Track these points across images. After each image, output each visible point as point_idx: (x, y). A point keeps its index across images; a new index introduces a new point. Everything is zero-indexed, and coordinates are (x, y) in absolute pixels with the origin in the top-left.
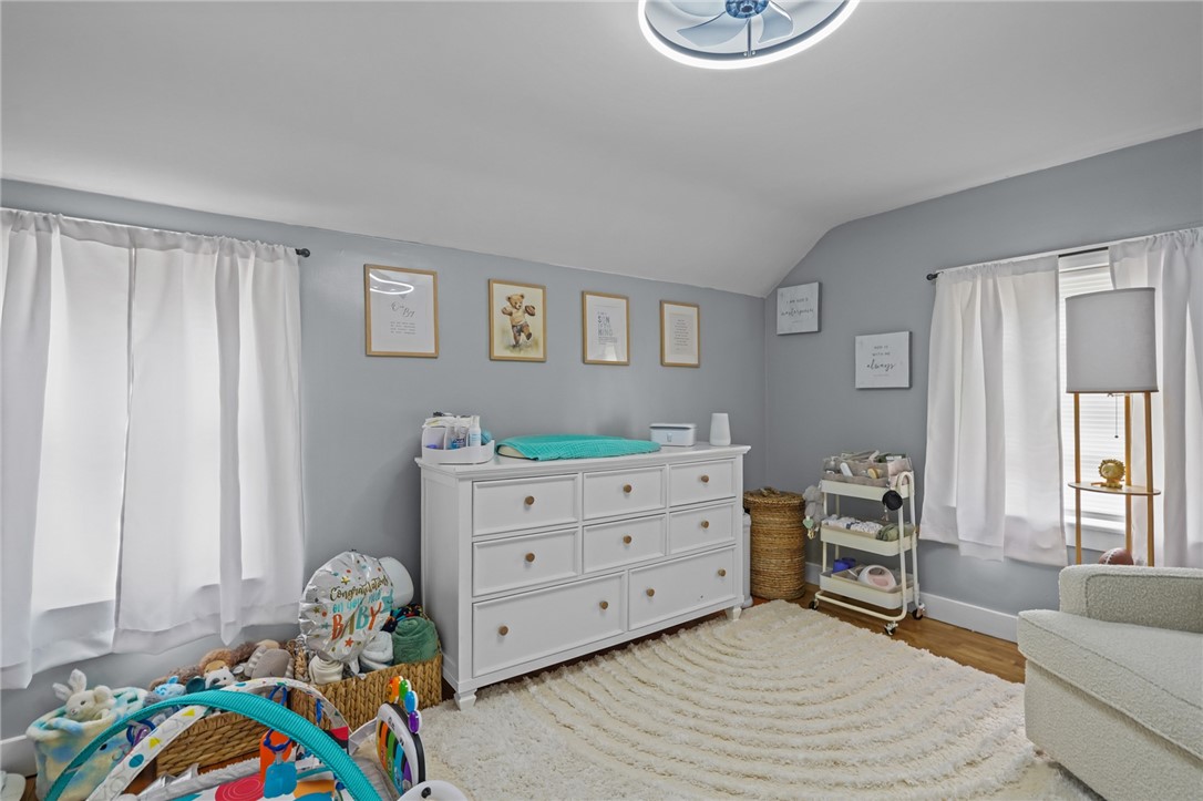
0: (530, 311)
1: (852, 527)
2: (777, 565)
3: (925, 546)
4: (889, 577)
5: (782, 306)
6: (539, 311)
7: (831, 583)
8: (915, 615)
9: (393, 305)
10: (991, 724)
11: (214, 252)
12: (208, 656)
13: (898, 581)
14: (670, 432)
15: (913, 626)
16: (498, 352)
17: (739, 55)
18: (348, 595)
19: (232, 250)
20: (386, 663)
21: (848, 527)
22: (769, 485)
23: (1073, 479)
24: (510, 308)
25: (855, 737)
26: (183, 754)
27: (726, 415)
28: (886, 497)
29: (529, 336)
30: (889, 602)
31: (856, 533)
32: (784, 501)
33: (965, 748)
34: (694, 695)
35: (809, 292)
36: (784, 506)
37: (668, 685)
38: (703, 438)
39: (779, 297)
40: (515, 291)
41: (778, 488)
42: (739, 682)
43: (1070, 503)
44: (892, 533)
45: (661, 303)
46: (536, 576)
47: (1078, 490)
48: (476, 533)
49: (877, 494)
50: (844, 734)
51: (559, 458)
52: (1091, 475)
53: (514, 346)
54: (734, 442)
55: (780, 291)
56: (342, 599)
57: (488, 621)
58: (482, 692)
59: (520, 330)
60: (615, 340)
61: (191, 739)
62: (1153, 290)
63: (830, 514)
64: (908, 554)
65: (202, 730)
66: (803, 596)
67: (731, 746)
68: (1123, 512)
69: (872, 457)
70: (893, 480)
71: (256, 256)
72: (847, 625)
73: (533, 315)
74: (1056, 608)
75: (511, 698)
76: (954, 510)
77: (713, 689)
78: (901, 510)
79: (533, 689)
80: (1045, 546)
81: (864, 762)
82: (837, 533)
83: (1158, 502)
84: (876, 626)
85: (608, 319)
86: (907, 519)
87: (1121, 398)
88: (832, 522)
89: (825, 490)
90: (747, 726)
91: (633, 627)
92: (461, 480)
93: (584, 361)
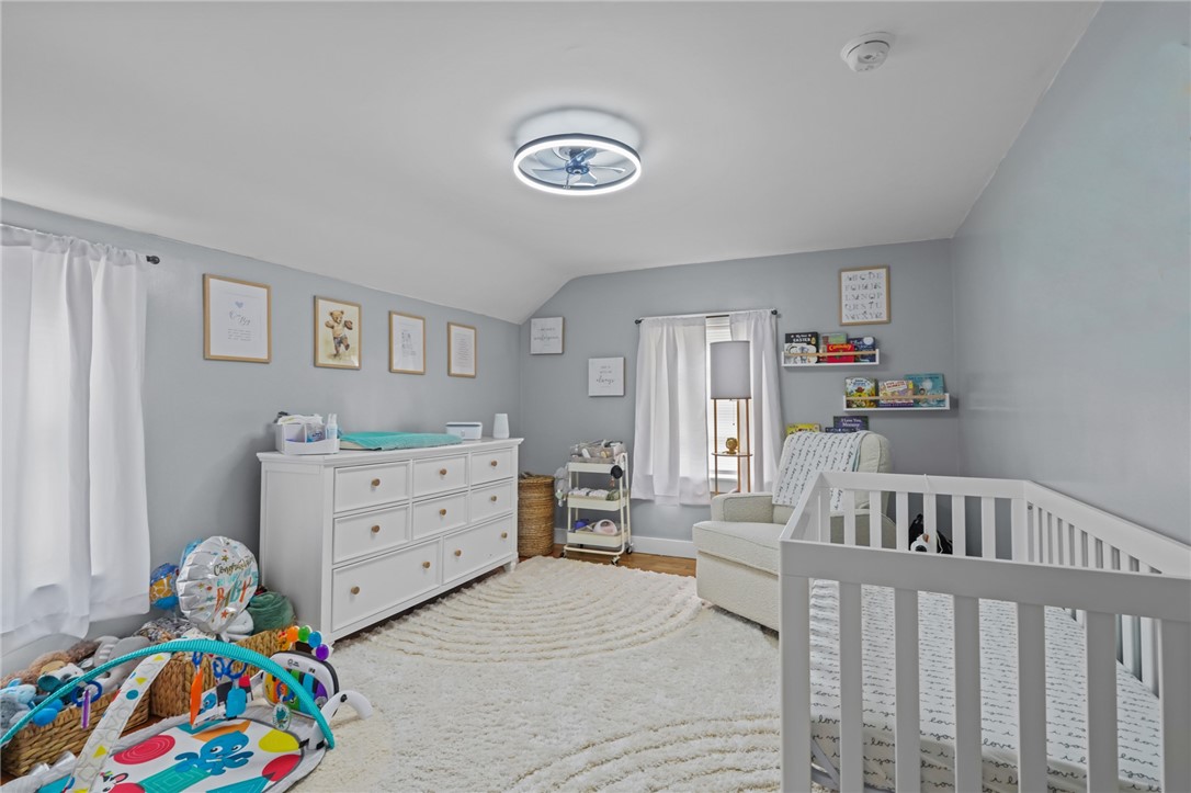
0: (348, 326)
1: (591, 494)
2: (536, 530)
3: (634, 502)
4: (613, 527)
5: (535, 332)
6: (355, 326)
7: (575, 537)
8: (628, 552)
9: (231, 313)
10: (678, 597)
11: (63, 252)
12: (40, 659)
13: (619, 529)
14: (463, 429)
15: (628, 557)
16: (322, 360)
17: (561, 186)
18: (228, 570)
19: (84, 251)
20: (247, 634)
21: (588, 494)
22: (527, 470)
23: (713, 451)
24: (332, 323)
25: (611, 618)
26: (47, 746)
27: (506, 415)
28: (613, 470)
29: (347, 347)
30: (613, 542)
31: (595, 498)
32: (541, 481)
33: (668, 610)
34: (502, 618)
35: (556, 323)
36: (541, 485)
37: (478, 617)
38: (488, 434)
39: (532, 326)
40: (336, 307)
41: (534, 472)
42: (529, 606)
43: (712, 467)
44: (616, 495)
45: (449, 324)
46: (381, 543)
47: (716, 456)
48: (337, 510)
49: (606, 469)
50: (603, 618)
51: (396, 448)
52: (723, 448)
53: (335, 356)
54: (512, 436)
55: (533, 320)
56: (225, 575)
57: (345, 582)
58: (339, 643)
59: (340, 341)
60: (413, 353)
61: (56, 730)
62: (748, 342)
63: (573, 487)
64: (625, 508)
65: (67, 720)
66: (554, 551)
67: (538, 638)
68: (736, 469)
69: (603, 444)
70: (616, 458)
71: (108, 259)
72: (588, 564)
73: (350, 329)
74: (709, 519)
75: (357, 647)
76: (651, 477)
77: (513, 612)
78: (621, 479)
79: (374, 638)
80: (700, 493)
81: (618, 627)
82: (579, 500)
83: (752, 459)
84: (606, 560)
85: (409, 336)
86: (624, 485)
87: (735, 402)
88: (576, 492)
89: (570, 470)
90: (544, 626)
91: (446, 581)
92: (326, 466)
93: (390, 369)
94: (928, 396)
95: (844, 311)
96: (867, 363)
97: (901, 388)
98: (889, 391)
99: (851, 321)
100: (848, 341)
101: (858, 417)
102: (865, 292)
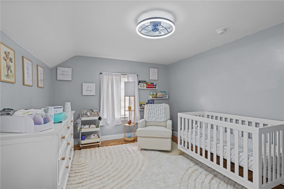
0: (11, 60)
5: (59, 72)
14: (56, 109)
21: (89, 127)
24: (5, 57)
27: (70, 103)
28: (99, 118)
29: (11, 71)
31: (91, 128)
35: (69, 70)
40: (7, 50)
43: (124, 114)
45: (37, 65)
47: (125, 111)
49: (97, 118)
52: (127, 109)
53: (7, 76)
55: (58, 68)
59: (8, 68)
62: (135, 82)
73: (12, 62)
85: (28, 69)
87: (129, 97)
88: (85, 127)
93: (23, 84)
94: (164, 96)
95: (150, 77)
96: (154, 89)
97: (161, 94)
98: (159, 95)
99: (151, 79)
100: (151, 84)
101: (152, 100)
102: (154, 73)
